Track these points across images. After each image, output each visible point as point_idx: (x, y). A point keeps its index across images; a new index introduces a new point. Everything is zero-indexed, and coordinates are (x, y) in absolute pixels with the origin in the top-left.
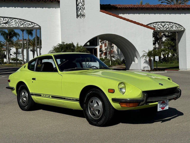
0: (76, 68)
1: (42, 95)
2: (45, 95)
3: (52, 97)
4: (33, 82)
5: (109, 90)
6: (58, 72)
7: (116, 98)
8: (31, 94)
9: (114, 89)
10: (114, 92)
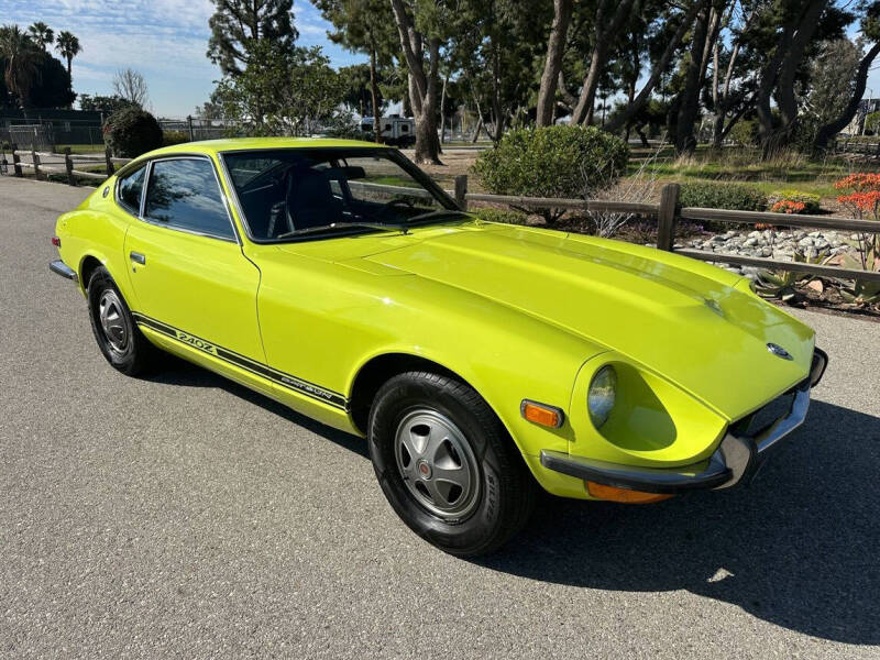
0: (333, 225)
1: (178, 333)
2: (189, 337)
3: (220, 352)
4: (134, 270)
5: (526, 408)
6: (242, 246)
7: (570, 458)
8: (138, 318)
9: (561, 411)
10: (558, 421)
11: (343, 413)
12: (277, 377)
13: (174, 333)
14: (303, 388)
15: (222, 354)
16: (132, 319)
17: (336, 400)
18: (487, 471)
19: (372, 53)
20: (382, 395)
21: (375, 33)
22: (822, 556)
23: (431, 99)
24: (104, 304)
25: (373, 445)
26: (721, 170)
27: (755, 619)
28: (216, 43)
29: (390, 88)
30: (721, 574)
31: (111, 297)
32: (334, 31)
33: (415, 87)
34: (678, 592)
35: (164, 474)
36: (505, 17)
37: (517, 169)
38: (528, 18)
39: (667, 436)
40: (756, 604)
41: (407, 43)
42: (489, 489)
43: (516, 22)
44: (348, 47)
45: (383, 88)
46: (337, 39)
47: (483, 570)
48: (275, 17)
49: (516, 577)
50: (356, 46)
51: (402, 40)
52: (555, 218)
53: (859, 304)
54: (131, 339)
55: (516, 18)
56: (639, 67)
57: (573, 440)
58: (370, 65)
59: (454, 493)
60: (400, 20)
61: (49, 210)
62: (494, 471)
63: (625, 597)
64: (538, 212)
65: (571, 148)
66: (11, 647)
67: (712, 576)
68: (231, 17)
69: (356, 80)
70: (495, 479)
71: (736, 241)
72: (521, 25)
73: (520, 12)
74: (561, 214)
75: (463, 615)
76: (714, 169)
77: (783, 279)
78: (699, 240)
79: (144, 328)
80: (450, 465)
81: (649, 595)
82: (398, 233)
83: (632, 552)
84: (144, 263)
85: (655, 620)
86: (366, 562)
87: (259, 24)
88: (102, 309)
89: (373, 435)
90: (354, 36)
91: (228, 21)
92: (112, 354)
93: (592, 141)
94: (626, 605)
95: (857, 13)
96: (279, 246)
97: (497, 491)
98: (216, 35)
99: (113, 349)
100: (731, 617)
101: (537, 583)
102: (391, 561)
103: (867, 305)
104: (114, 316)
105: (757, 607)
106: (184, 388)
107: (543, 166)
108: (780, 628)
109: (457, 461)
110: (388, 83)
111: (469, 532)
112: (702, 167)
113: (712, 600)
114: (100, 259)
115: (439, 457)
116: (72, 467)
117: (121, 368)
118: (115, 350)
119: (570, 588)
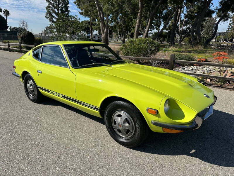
0: (93, 64)
1: (50, 91)
2: (54, 92)
4: (38, 75)
5: (148, 110)
6: (70, 69)
7: (159, 122)
8: (39, 87)
9: (157, 110)
10: (157, 113)
11: (98, 112)
12: (79, 103)
13: (49, 91)
14: (87, 106)
15: (63, 97)
16: (37, 88)
17: (96, 108)
18: (137, 126)
19: (90, 17)
20: (109, 107)
21: (91, 12)
22: (217, 147)
23: (106, 30)
24: (29, 84)
25: (106, 120)
26: (182, 50)
27: (202, 161)
28: (48, 13)
29: (95, 27)
30: (193, 151)
31: (31, 82)
32: (81, 11)
33: (102, 27)
34: (183, 155)
35: (49, 128)
36: (127, 9)
37: (131, 49)
38: (133, 9)
39: (183, 117)
40: (203, 158)
41: (100, 15)
42: (137, 130)
43: (129, 11)
44: (84, 16)
45: (93, 27)
46: (81, 14)
47: (135, 151)
48: (64, 7)
49: (143, 153)
50: (86, 15)
51: (99, 14)
52: (141, 62)
53: (219, 85)
54: (36, 93)
55: (129, 10)
56: (161, 23)
57: (160, 118)
58: (90, 20)
59: (128, 131)
60: (98, 9)
61: (5, 58)
62: (139, 125)
63: (171, 157)
64: (136, 60)
65: (145, 44)
66: (17, 172)
67: (191, 151)
68: (52, 7)
69: (86, 24)
70: (139, 127)
71: (187, 69)
72: (131, 11)
73: (130, 8)
74: (142, 61)
75: (131, 162)
76: (180, 50)
77: (201, 78)
78: (178, 68)
79: (40, 90)
80: (127, 125)
81: (176, 156)
82: (109, 66)
83: (171, 146)
84: (41, 73)
85: (179, 162)
86: (105, 149)
87: (60, 9)
88: (28, 85)
89: (106, 117)
90: (86, 13)
91: (51, 8)
92: (30, 97)
93: (151, 42)
94: (171, 159)
95: (215, 11)
96: (80, 69)
97: (140, 131)
98: (48, 11)
99: (30, 96)
100: (197, 161)
101: (149, 154)
102: (111, 149)
103: (221, 85)
104: (32, 87)
105: (203, 159)
106: (51, 106)
107: (138, 49)
108: (209, 164)
109: (129, 123)
110: (95, 25)
111: (131, 141)
112: (177, 49)
113: (192, 157)
114: (28, 72)
115: (124, 122)
116: (24, 127)
117: (33, 101)
118: (31, 96)
119: (157, 155)
